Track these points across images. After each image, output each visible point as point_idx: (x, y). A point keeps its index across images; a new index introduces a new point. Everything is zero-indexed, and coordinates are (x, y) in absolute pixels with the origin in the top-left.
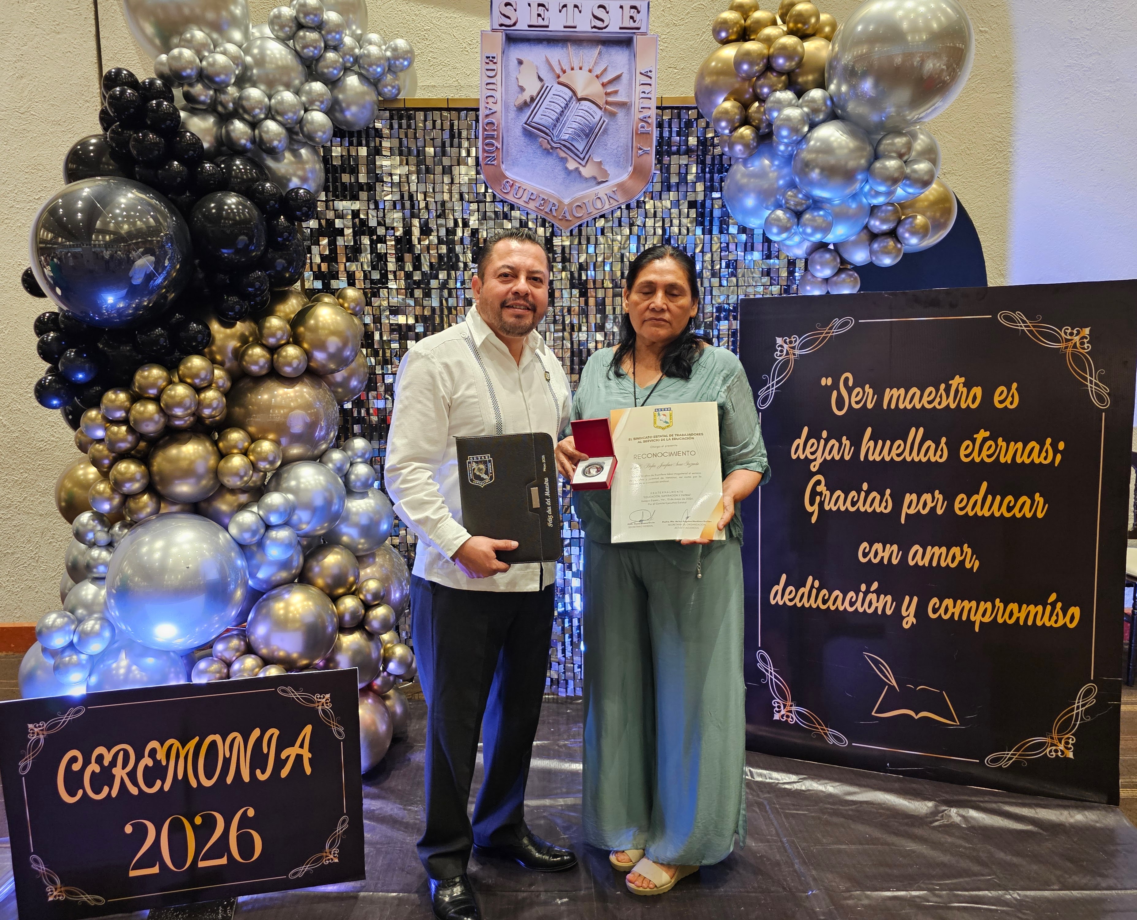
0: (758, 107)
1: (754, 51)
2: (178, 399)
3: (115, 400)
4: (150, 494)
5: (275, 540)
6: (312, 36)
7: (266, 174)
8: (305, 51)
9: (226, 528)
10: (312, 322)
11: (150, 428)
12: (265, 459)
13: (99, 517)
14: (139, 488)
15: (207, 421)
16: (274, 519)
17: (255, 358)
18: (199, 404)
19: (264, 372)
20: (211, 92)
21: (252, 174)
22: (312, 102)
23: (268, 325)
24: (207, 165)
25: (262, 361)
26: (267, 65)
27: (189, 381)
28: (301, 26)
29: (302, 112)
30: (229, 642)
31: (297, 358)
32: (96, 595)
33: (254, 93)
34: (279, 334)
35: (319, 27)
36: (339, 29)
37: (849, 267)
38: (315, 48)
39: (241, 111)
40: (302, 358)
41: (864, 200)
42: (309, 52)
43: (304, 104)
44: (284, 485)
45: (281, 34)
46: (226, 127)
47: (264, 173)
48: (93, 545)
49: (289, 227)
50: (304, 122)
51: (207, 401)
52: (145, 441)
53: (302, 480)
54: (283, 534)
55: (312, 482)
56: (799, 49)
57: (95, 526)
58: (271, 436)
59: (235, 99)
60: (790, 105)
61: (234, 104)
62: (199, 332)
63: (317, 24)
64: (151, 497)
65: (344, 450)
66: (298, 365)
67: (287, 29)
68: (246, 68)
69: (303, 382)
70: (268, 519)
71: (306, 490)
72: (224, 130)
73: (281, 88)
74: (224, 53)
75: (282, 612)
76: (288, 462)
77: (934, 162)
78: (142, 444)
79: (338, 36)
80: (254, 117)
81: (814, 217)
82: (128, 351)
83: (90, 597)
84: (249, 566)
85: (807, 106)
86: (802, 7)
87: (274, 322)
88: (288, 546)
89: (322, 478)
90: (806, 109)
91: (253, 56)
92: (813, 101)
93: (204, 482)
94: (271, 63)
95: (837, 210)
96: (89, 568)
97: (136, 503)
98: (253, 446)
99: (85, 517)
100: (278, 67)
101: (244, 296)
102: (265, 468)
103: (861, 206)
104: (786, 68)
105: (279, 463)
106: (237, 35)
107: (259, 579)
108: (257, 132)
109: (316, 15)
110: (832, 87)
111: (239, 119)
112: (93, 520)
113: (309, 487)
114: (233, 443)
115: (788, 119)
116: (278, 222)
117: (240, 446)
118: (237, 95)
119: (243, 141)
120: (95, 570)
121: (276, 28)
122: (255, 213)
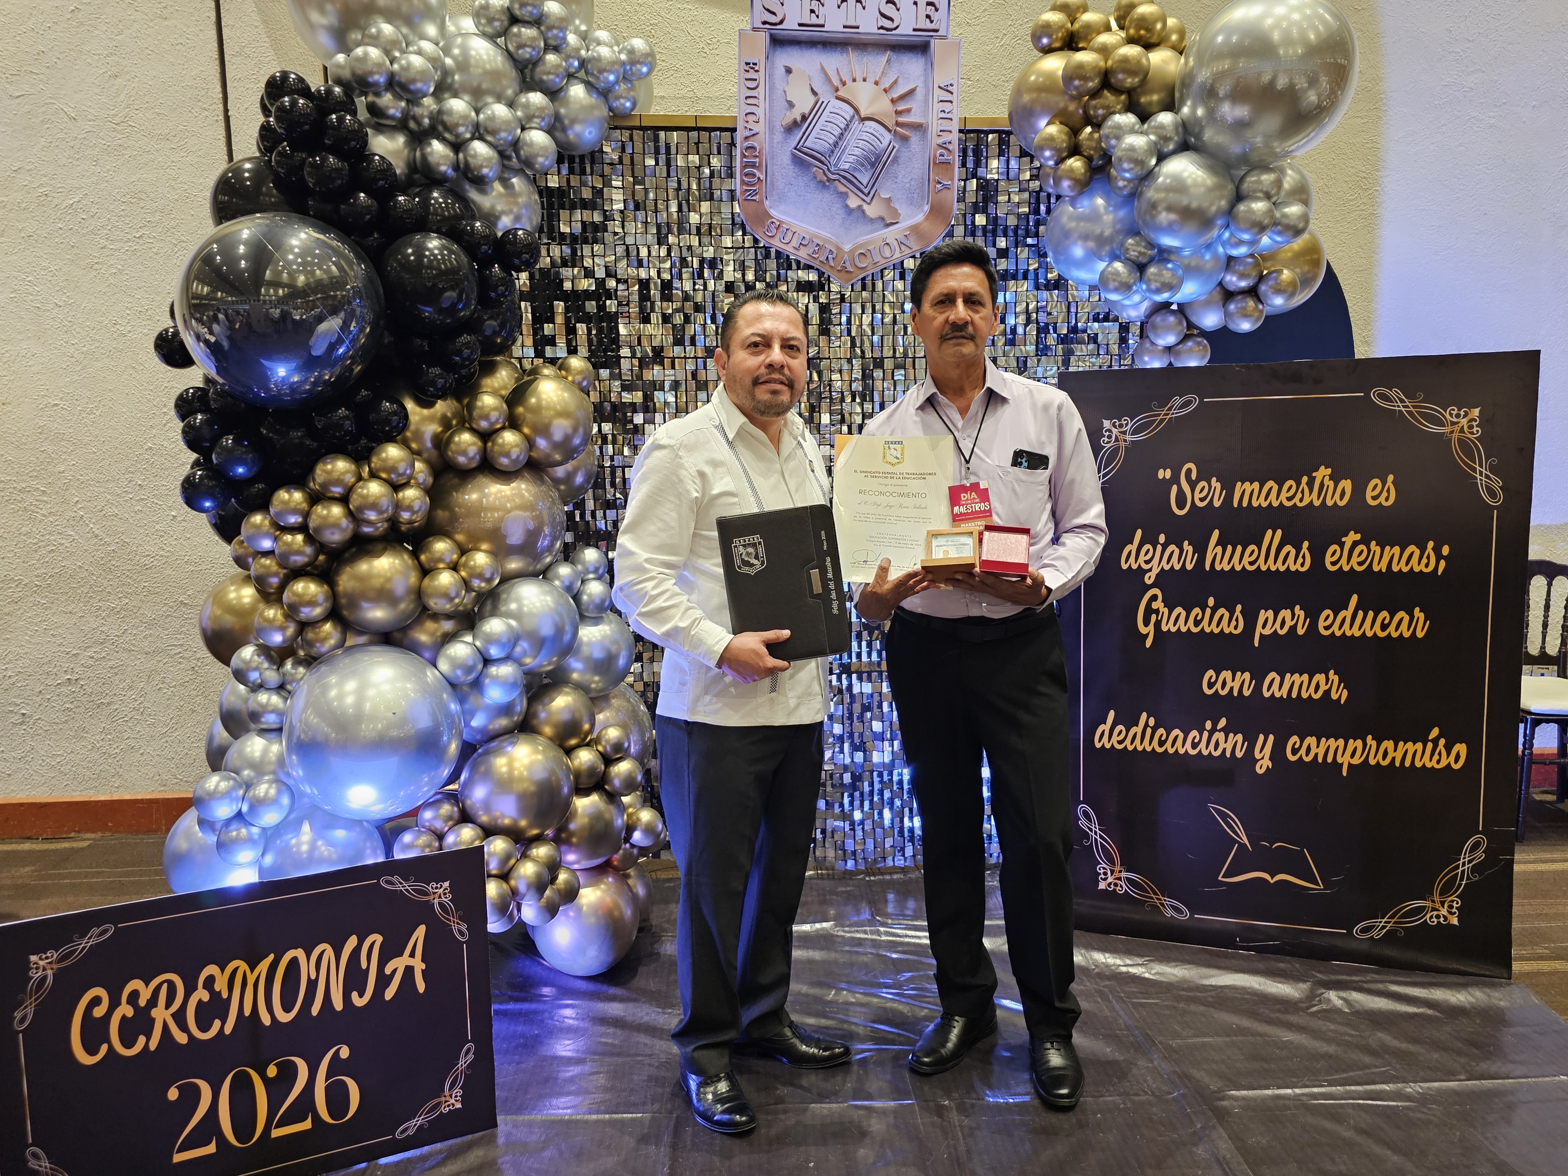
0: (1091, 133)
1: (1088, 63)
2: (371, 500)
3: (289, 501)
4: (333, 621)
5: (496, 679)
6: (528, 32)
7: (472, 210)
8: (520, 52)
9: (434, 665)
10: (533, 400)
11: (335, 537)
12: (480, 576)
13: (265, 650)
14: (321, 614)
15: (404, 528)
16: (494, 652)
17: (463, 446)
18: (398, 506)
19: (474, 465)
20: (403, 104)
21: (454, 210)
22: (530, 118)
23: (479, 404)
24: (400, 198)
25: (473, 451)
26: (472, 70)
27: (384, 475)
28: (514, 20)
29: (519, 131)
30: (439, 809)
31: (517, 446)
32: (265, 751)
33: (458, 105)
34: (494, 415)
35: (537, 21)
36: (563, 24)
37: (1195, 332)
38: (534, 49)
39: (440, 128)
40: (523, 446)
41: (1221, 249)
42: (526, 53)
43: (520, 120)
44: (503, 609)
45: (489, 30)
46: (422, 150)
47: (470, 210)
48: (260, 687)
49: (503, 278)
50: (521, 144)
51: (407, 502)
52: (324, 553)
53: (525, 602)
54: (505, 670)
55: (538, 604)
56: (1144, 61)
57: (261, 663)
58: (484, 546)
59: (431, 112)
60: (1132, 131)
61: (430, 119)
62: (395, 413)
63: (535, 17)
64: (335, 626)
65: (573, 563)
66: (518, 456)
67: (497, 24)
68: (446, 73)
69: (523, 477)
70: (488, 651)
71: (531, 614)
72: (418, 154)
73: (490, 99)
74: (419, 53)
75: (504, 769)
76: (507, 578)
77: (1306, 203)
78: (321, 558)
79: (561, 35)
80: (457, 136)
81: (1160, 271)
82: (299, 438)
83: (257, 754)
84: (464, 712)
85: (1153, 133)
86: (1145, 9)
87: (488, 401)
88: (514, 685)
89: (549, 598)
90: (1153, 137)
91: (454, 58)
92: (1162, 127)
93: (403, 606)
94: (477, 66)
95: (1186, 261)
96: (255, 716)
97: (316, 634)
98: (464, 559)
99: (247, 652)
100: (486, 73)
101: (449, 367)
102: (479, 587)
103: (1216, 256)
104: (1128, 85)
105: (497, 581)
106: (431, 30)
107: (472, 728)
108: (461, 156)
109: (534, 6)
110: (1186, 110)
111: (438, 139)
112: (259, 656)
113: (535, 610)
114: (437, 555)
115: (1132, 149)
116: (491, 272)
117: (448, 560)
118: (434, 107)
119: (443, 168)
120: (263, 720)
121: (483, 21)
122: (464, 259)
